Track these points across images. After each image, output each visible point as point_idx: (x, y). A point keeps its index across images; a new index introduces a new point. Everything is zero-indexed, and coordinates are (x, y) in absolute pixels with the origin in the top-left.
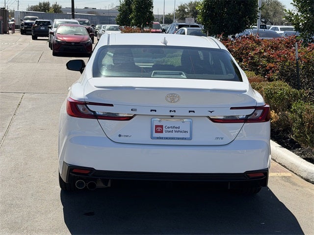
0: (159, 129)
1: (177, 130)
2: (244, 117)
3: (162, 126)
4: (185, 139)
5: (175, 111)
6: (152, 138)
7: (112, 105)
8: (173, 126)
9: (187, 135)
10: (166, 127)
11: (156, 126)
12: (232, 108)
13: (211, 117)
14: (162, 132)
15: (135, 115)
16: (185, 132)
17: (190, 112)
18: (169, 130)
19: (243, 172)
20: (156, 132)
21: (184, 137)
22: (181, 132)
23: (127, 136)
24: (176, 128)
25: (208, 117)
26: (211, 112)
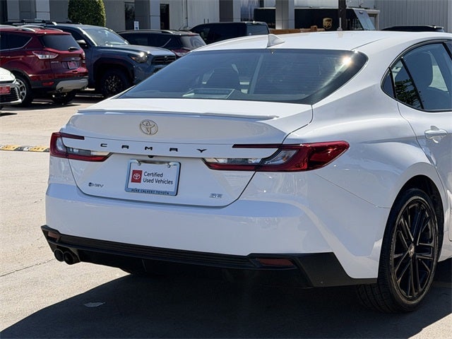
0: (137, 175)
1: (159, 178)
2: (259, 161)
3: (140, 172)
4: (167, 193)
5: (151, 148)
6: (127, 189)
7: (82, 138)
8: (154, 172)
9: (172, 188)
10: (146, 174)
11: (135, 172)
12: (235, 146)
13: (208, 160)
14: (139, 181)
15: (111, 154)
16: (169, 182)
17: (171, 149)
18: (149, 178)
19: (246, 254)
20: (132, 181)
21: (167, 190)
22: (164, 182)
23: (98, 185)
24: (158, 175)
25: (203, 159)
26: (201, 151)
